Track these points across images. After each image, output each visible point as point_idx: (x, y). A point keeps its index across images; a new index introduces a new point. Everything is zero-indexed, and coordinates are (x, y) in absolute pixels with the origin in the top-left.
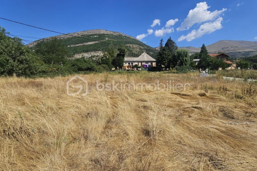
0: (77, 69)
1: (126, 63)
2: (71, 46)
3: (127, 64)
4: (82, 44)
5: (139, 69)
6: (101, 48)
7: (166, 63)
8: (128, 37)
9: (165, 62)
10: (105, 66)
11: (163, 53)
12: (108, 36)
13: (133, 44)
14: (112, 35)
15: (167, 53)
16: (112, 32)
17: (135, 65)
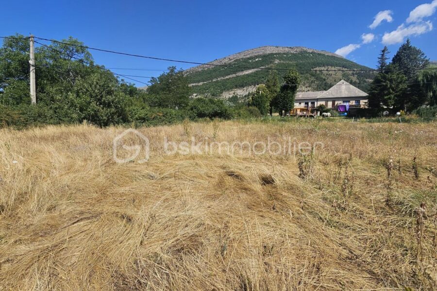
0: (195, 115)
1: (300, 103)
2: (219, 79)
3: (303, 105)
4: (234, 75)
5: (325, 114)
6: (265, 79)
7: (392, 101)
8: (319, 54)
9: (390, 98)
10: (254, 110)
11: (384, 77)
12: (280, 56)
13: (328, 65)
14: (287, 54)
15: (395, 77)
16: (286, 49)
17: (318, 105)
